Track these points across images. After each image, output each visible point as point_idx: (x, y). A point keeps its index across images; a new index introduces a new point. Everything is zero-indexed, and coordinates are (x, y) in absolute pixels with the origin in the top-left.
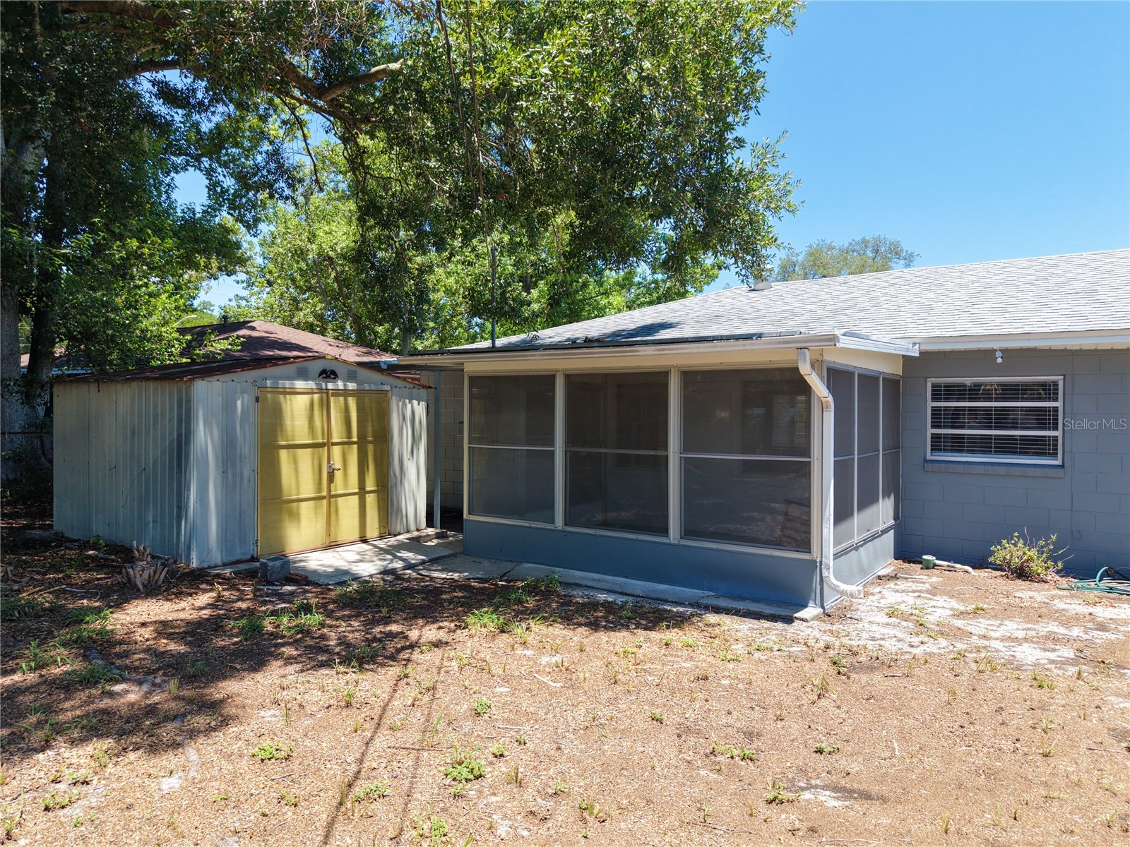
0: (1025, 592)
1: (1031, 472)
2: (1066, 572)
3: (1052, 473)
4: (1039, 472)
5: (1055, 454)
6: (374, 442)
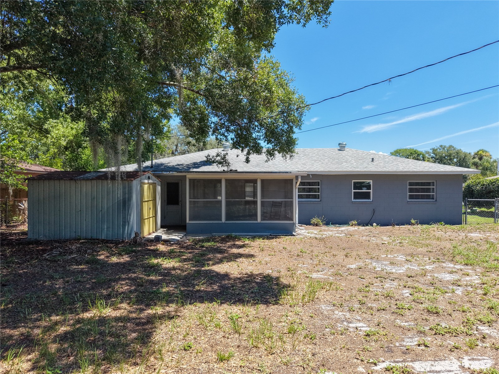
1: (315, 202)
3: (319, 202)
5: (319, 198)
6: (154, 200)
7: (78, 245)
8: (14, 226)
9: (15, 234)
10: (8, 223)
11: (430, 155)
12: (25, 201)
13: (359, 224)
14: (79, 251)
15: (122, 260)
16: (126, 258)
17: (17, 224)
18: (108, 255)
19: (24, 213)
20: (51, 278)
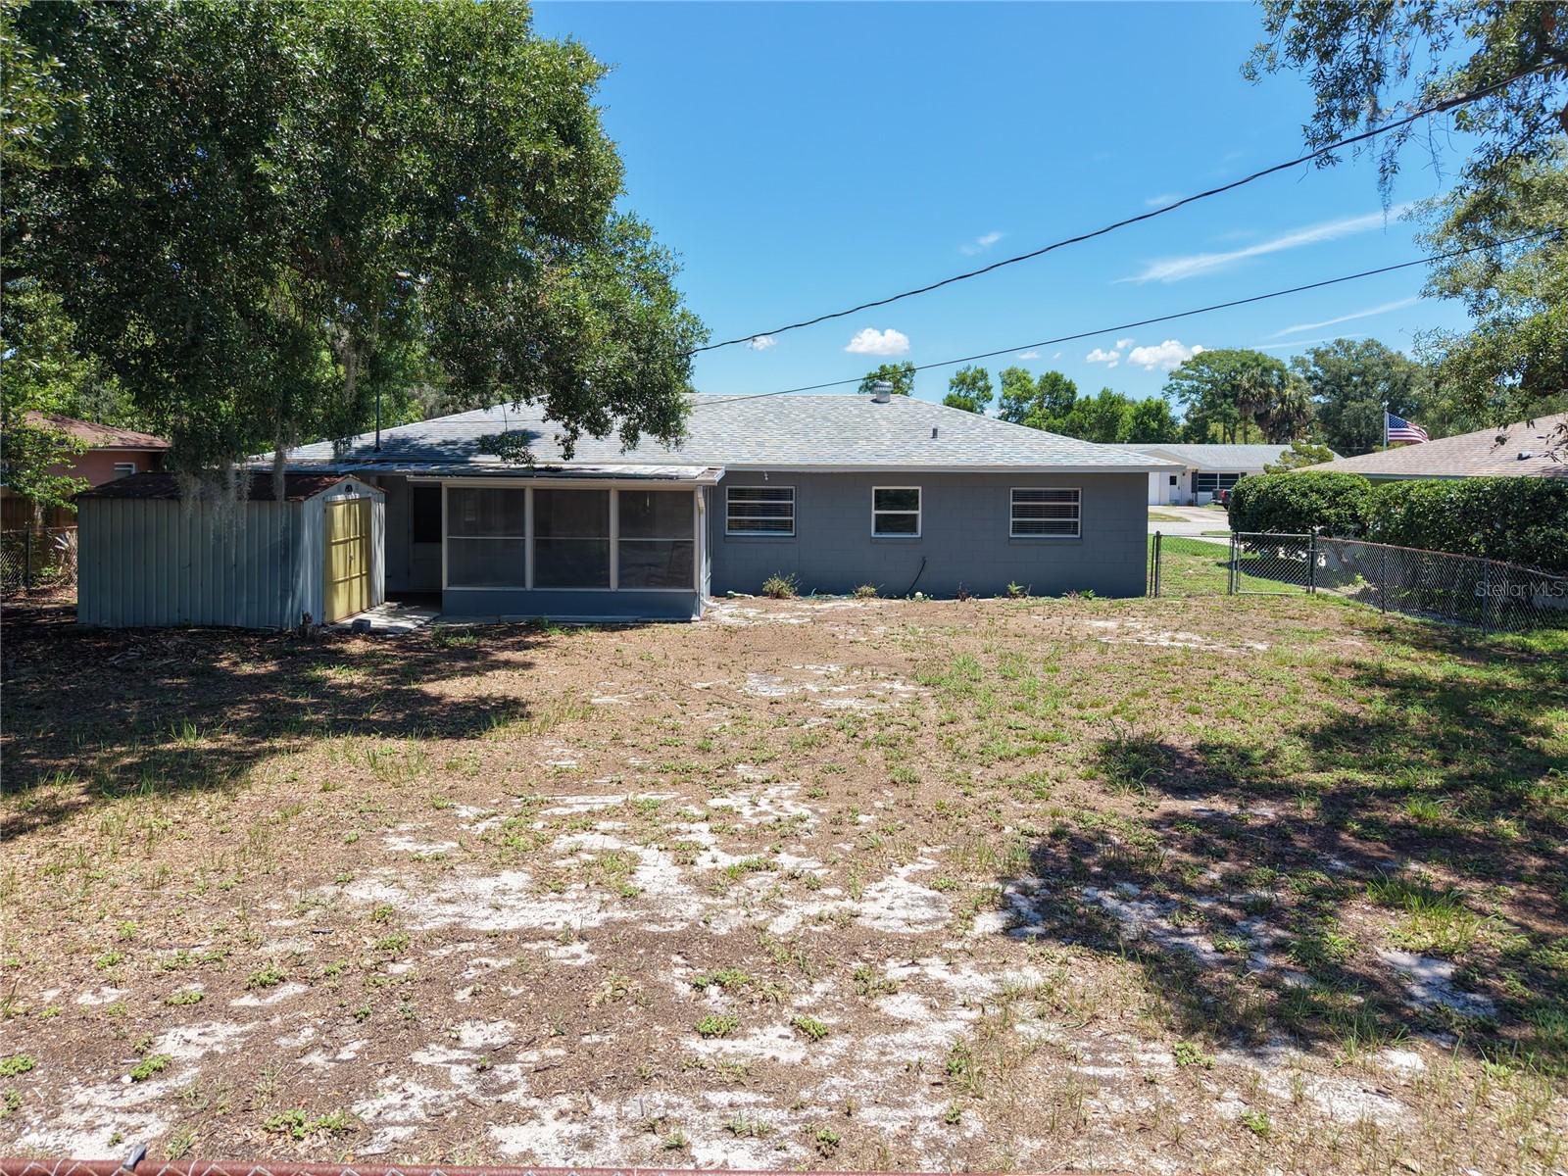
0: (783, 603)
1: (780, 540)
2: (796, 594)
3: (790, 540)
4: (784, 540)
5: (791, 530)
6: (365, 538)
7: (181, 640)
8: (45, 592)
9: (47, 611)
10: (32, 584)
11: (1307, 370)
12: (71, 531)
13: (880, 594)
14: (180, 650)
15: (262, 671)
16: (271, 667)
17: (51, 585)
18: (239, 660)
19: (68, 560)
20: (120, 698)
